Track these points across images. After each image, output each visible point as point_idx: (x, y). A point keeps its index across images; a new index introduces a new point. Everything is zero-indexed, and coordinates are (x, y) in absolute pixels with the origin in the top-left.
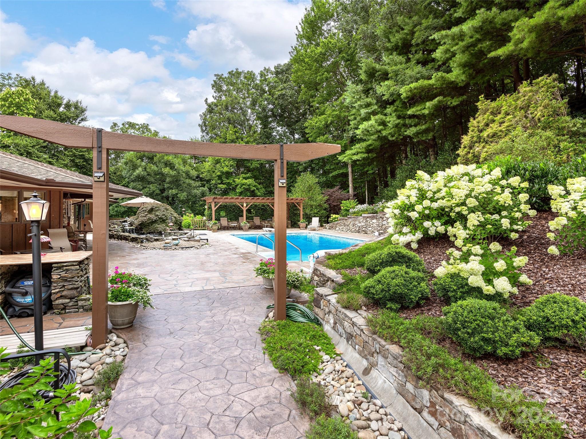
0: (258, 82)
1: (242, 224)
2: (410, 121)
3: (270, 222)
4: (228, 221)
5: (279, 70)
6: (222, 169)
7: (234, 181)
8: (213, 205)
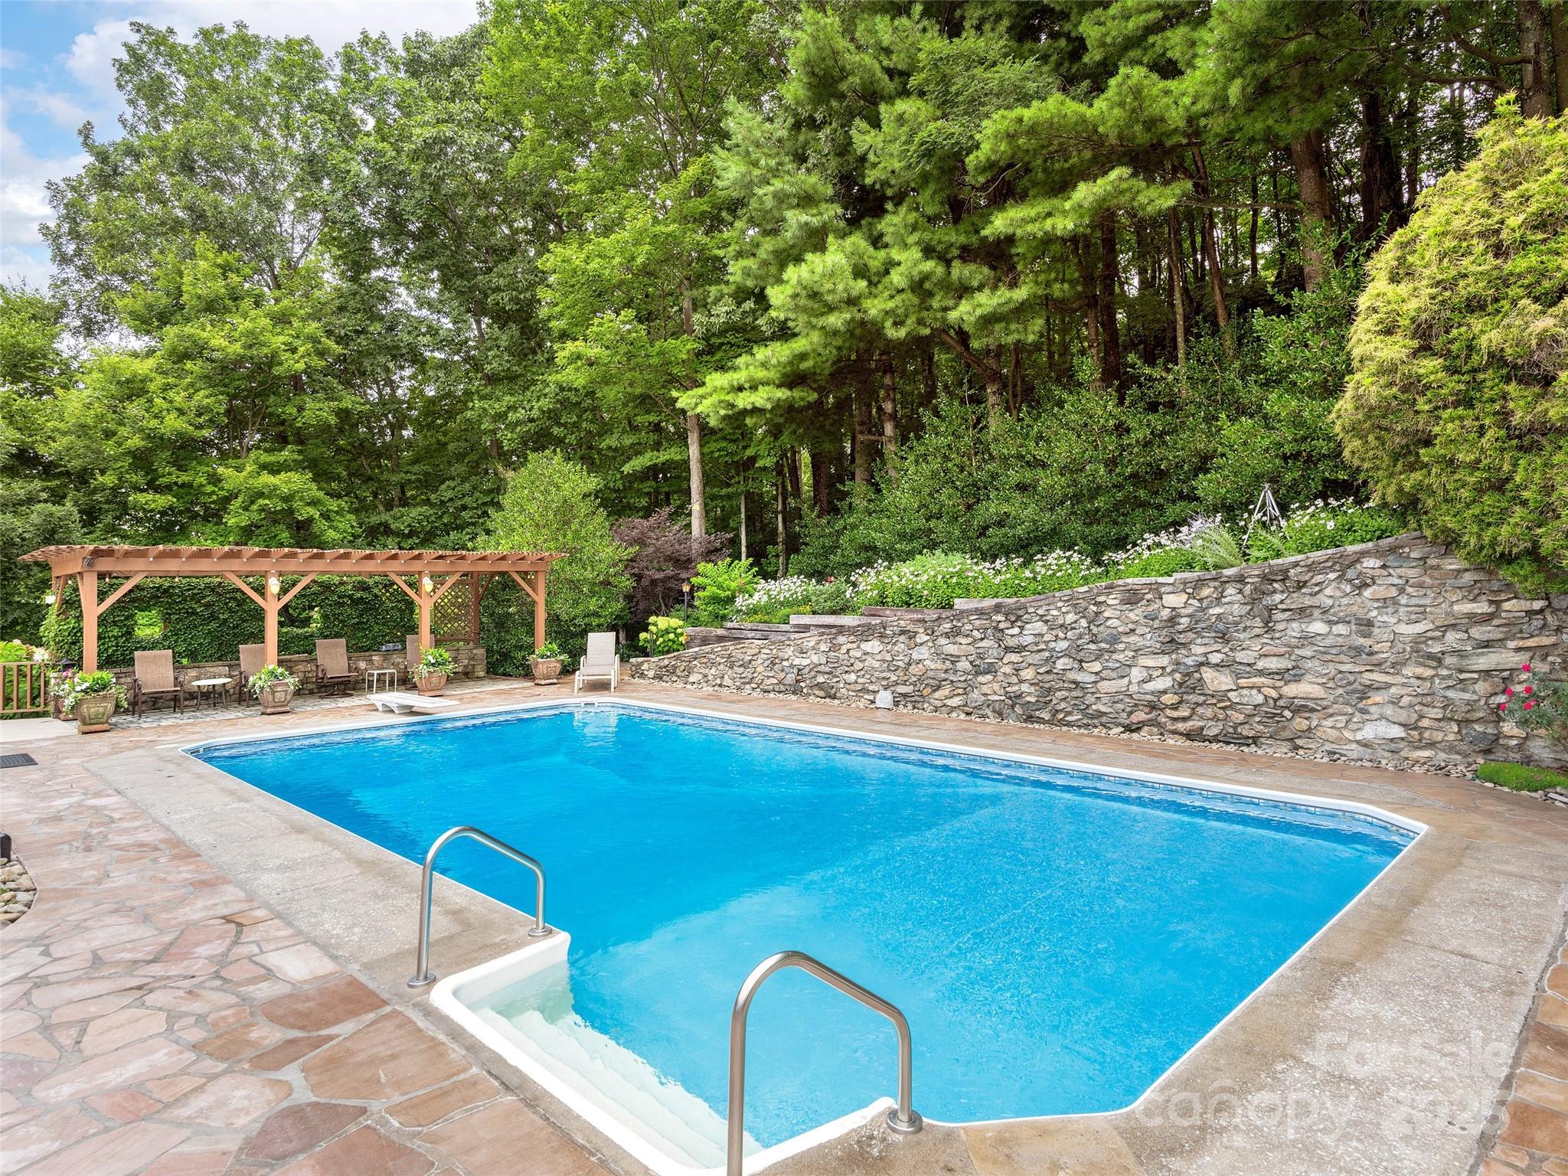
0: (332, 87)
1: (257, 681)
2: (966, 272)
3: (397, 659)
4: (178, 666)
5: (425, 57)
6: (154, 423)
7: (215, 479)
8: (88, 590)
